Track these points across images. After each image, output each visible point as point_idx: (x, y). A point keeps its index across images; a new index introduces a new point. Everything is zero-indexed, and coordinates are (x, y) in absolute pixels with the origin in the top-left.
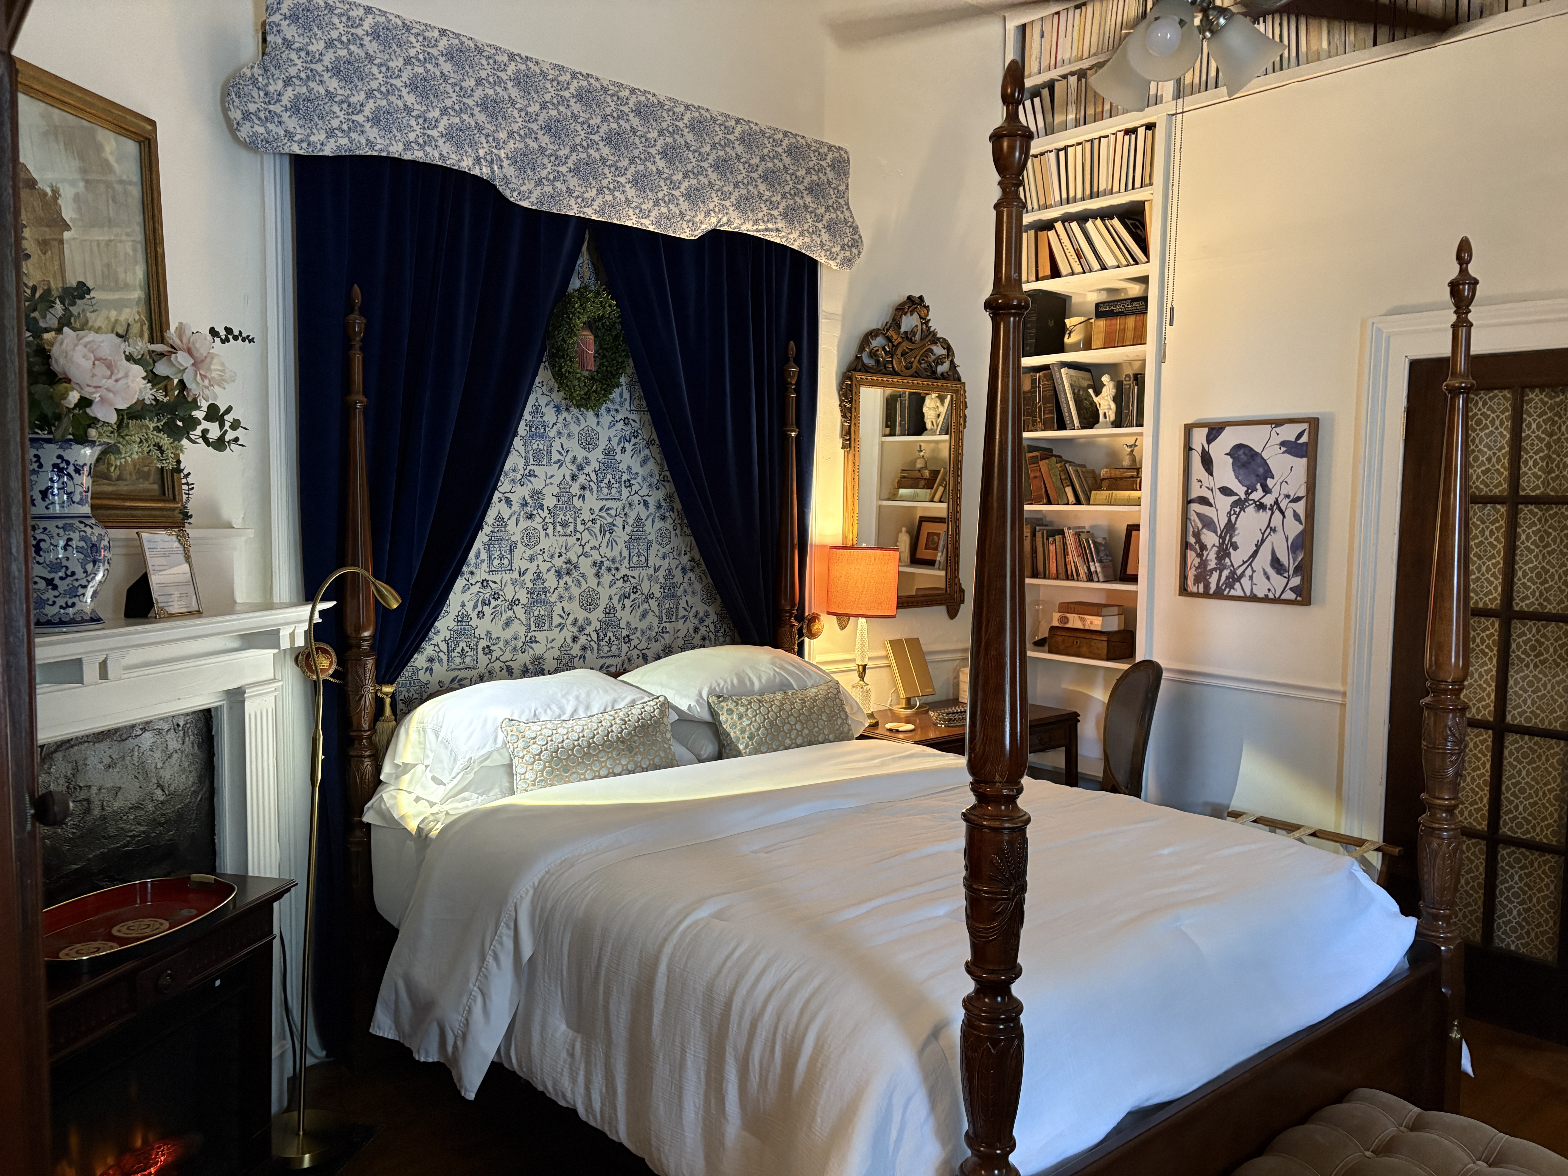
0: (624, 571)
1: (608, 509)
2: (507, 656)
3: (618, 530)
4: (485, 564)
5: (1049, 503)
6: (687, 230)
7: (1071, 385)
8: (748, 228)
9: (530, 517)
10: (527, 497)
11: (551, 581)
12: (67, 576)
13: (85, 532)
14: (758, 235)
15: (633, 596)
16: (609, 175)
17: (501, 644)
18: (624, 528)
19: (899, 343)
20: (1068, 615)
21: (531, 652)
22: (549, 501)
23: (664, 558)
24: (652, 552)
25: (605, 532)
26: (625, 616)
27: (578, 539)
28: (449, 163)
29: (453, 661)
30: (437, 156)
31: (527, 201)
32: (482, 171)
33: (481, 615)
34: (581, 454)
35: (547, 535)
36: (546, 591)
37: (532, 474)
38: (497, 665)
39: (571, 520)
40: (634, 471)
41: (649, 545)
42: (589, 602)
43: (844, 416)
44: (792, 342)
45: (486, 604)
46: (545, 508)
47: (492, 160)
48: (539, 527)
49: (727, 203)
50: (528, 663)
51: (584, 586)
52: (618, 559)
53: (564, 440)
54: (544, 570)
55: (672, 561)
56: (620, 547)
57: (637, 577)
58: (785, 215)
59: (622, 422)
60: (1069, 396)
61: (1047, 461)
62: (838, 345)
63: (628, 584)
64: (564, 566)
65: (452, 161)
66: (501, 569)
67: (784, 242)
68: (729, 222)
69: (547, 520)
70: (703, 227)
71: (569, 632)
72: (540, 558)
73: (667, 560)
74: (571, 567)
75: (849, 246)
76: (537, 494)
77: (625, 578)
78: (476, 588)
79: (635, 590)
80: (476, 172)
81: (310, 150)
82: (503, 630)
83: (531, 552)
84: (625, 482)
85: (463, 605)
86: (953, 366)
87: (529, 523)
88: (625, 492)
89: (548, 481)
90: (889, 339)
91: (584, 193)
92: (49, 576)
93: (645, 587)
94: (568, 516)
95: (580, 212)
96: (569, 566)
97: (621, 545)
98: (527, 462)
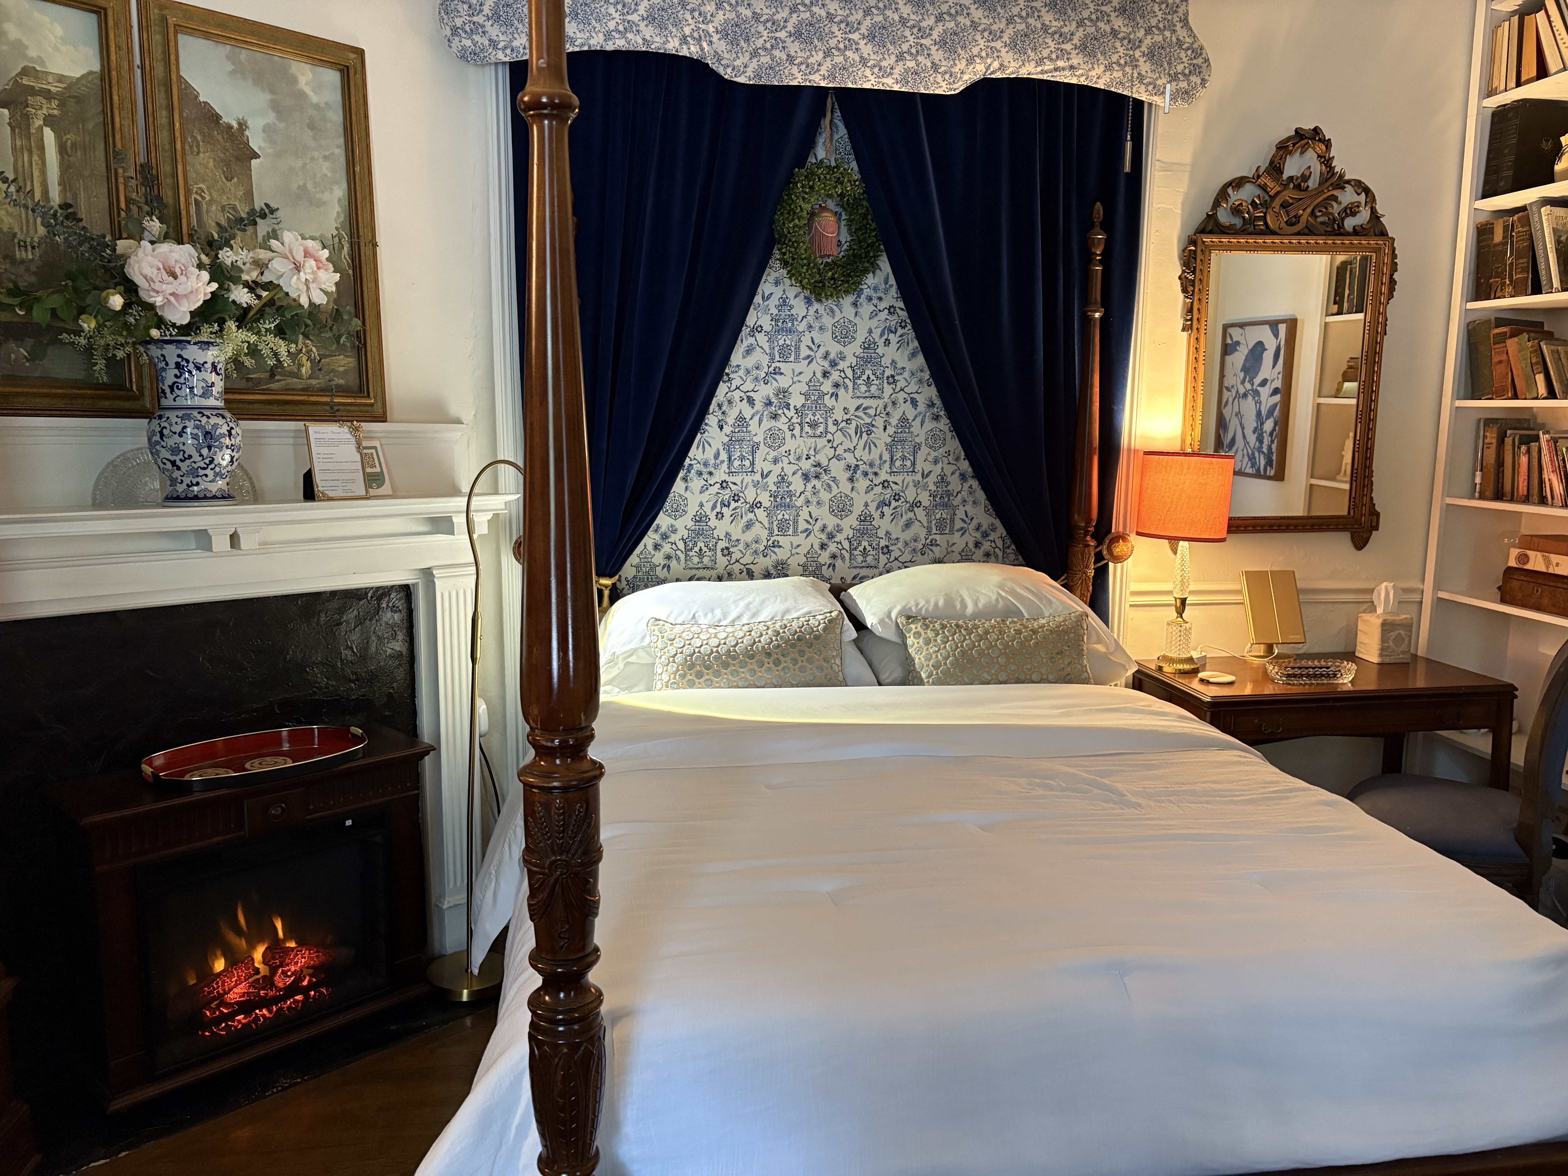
0: (883, 476)
1: (865, 409)
2: (748, 559)
3: (878, 432)
4: (725, 466)
5: (1515, 397)
6: (944, 84)
7: (1555, 231)
8: (1029, 70)
9: (775, 417)
10: (772, 396)
11: (797, 484)
12: (186, 459)
13: (200, 421)
14: (1045, 77)
15: (894, 504)
16: (838, 33)
17: (741, 546)
18: (885, 428)
19: (1278, 193)
20: (1529, 553)
21: (774, 557)
22: (797, 400)
23: (936, 462)
24: (921, 456)
25: (861, 433)
26: (883, 524)
27: (829, 441)
28: (653, 48)
29: (690, 560)
30: (640, 41)
31: (743, 76)
32: (691, 51)
33: (720, 516)
34: (834, 349)
35: (793, 436)
36: (790, 494)
37: (777, 372)
38: (737, 567)
39: (821, 420)
40: (899, 366)
41: (917, 448)
42: (841, 508)
43: (1184, 290)
44: (1098, 204)
45: (725, 506)
46: (792, 407)
47: (700, 37)
48: (785, 428)
49: (998, 44)
50: (770, 568)
51: (835, 491)
52: (877, 462)
53: (815, 334)
54: (790, 473)
55: (946, 467)
56: (880, 449)
57: (900, 483)
58: (1083, 48)
59: (886, 311)
60: (1549, 246)
61: (1516, 339)
62: (1183, 204)
63: (889, 490)
64: (813, 469)
65: (657, 45)
66: (742, 470)
67: (1083, 81)
68: (1002, 67)
69: (794, 420)
70: (966, 77)
71: (815, 540)
72: (786, 460)
73: (940, 465)
74: (820, 471)
75: (1185, 75)
76: (783, 393)
77: (885, 484)
78: (716, 488)
79: (897, 497)
80: (684, 52)
81: (514, 56)
82: (744, 532)
83: (775, 453)
84: (888, 378)
85: (701, 505)
86: (1375, 217)
87: (773, 423)
88: (888, 390)
89: (796, 379)
90: (1264, 188)
91: (808, 58)
92: (172, 458)
93: (910, 495)
94: (818, 416)
95: (806, 80)
96: (818, 469)
97: (882, 447)
98: (772, 360)
